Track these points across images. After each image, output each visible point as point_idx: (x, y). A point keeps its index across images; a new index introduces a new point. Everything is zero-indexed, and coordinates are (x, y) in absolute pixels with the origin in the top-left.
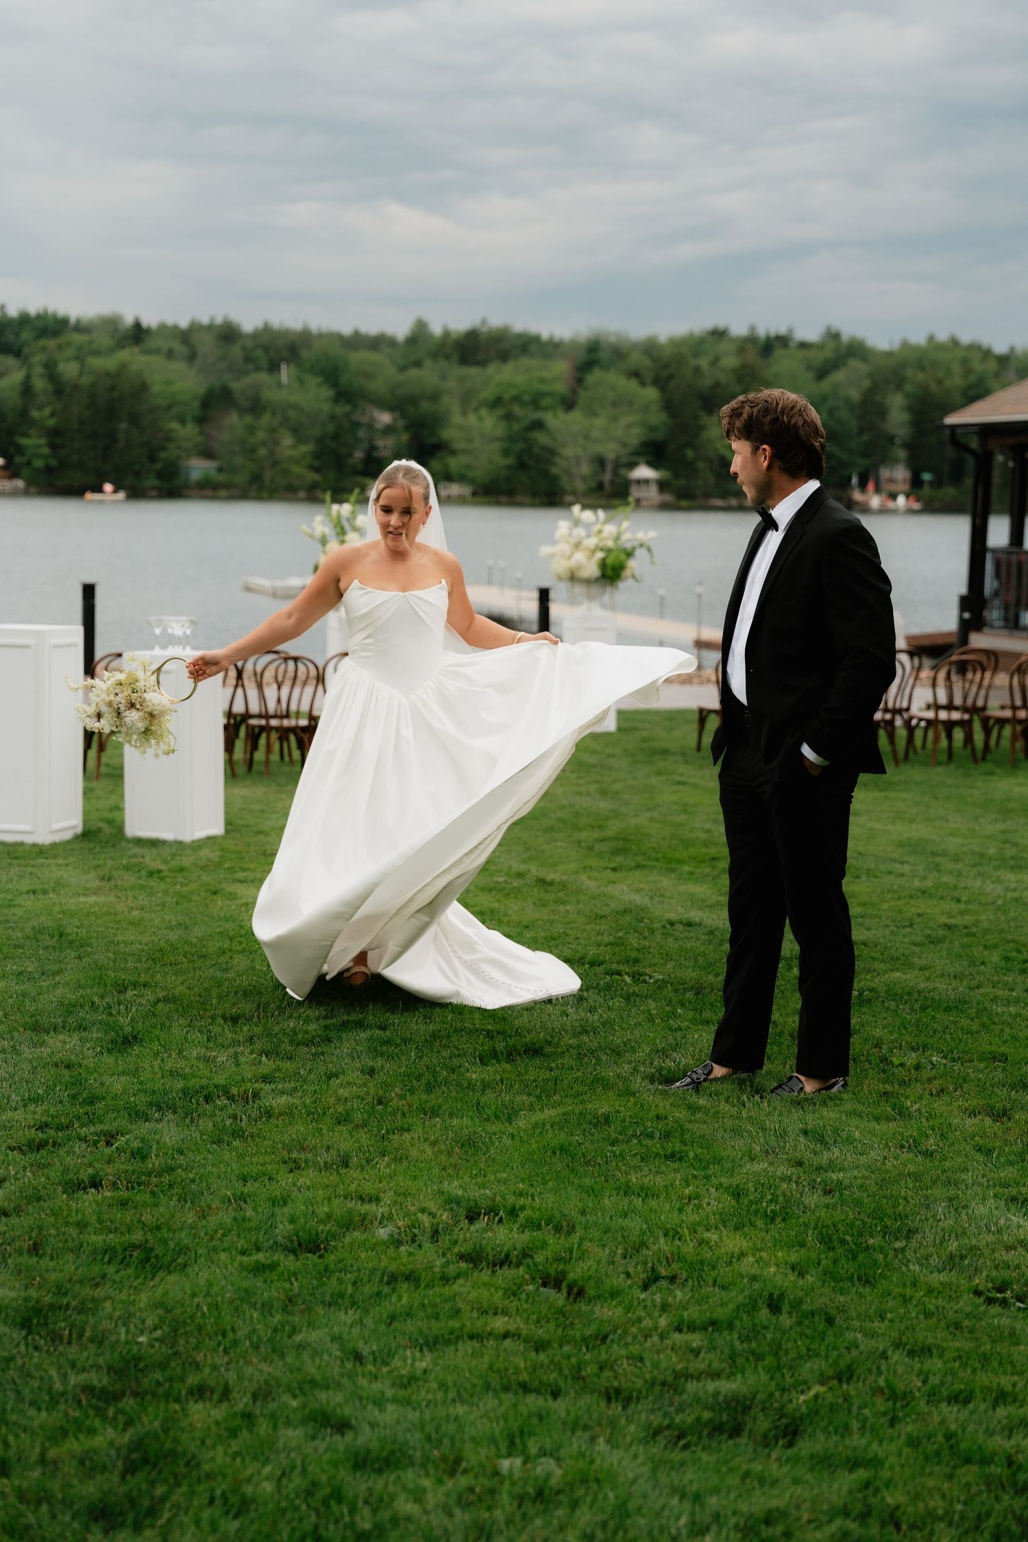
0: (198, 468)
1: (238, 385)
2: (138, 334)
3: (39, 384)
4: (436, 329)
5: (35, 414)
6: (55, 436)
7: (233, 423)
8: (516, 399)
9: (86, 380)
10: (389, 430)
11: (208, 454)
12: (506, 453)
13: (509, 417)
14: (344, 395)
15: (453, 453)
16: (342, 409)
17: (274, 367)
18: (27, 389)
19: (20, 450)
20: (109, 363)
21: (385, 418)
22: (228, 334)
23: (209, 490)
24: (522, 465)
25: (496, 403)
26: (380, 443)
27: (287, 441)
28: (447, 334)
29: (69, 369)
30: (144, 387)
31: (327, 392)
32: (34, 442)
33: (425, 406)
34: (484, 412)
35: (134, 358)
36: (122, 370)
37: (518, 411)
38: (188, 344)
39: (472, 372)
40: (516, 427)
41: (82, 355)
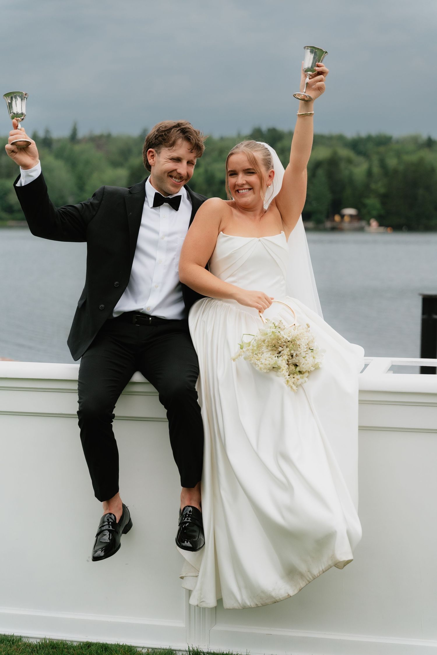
2: (430, 143)
3: (376, 170)
5: (373, 186)
6: (385, 198)
9: (401, 168)
18: (369, 173)
19: (365, 206)
29: (392, 162)
32: (372, 202)
35: (429, 156)
36: (421, 161)
41: (398, 154)
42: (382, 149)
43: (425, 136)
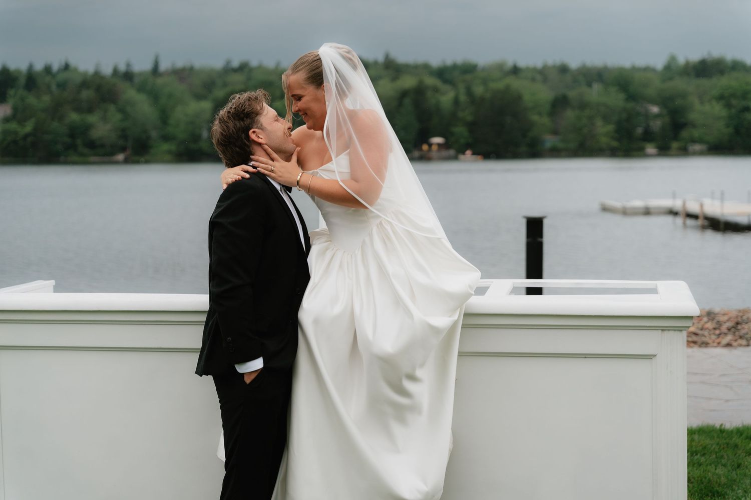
0: (550, 141)
1: (572, 94)
2: (516, 71)
3: (463, 98)
4: (681, 60)
5: (460, 114)
6: (471, 126)
7: (570, 115)
8: (733, 95)
9: (488, 95)
10: (657, 116)
11: (555, 132)
12: (727, 126)
13: (728, 106)
14: (632, 97)
15: (694, 126)
16: (630, 105)
17: (589, 85)
18: (456, 102)
19: (453, 134)
20: (500, 85)
21: (655, 109)
22: (563, 69)
23: (555, 153)
24: (737, 131)
25: (721, 98)
26: (652, 123)
27: (599, 123)
28: (687, 64)
29: (479, 90)
30: (519, 98)
31: (622, 96)
32: (460, 130)
33: (678, 102)
34: (714, 103)
35: (515, 84)
36: (507, 88)
37: (734, 102)
38: (542, 74)
39: (704, 82)
40: (733, 111)
41: (485, 82)
42: (468, 77)
43: (510, 63)
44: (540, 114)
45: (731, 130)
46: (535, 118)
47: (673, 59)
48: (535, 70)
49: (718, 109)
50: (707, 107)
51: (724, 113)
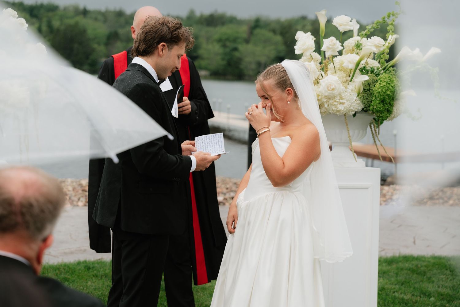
1: (122, 31)
2: (85, 12)
3: (44, 28)
4: (198, 14)
7: (119, 45)
8: (227, 39)
9: (62, 28)
12: (223, 59)
13: (224, 46)
15: (203, 59)
20: (71, 22)
24: (229, 64)
25: (219, 40)
28: (202, 16)
30: (83, 32)
34: (215, 44)
35: (83, 21)
36: (77, 24)
37: (228, 44)
38: (104, 16)
39: (211, 29)
40: (228, 50)
41: (62, 18)
42: (50, 14)
43: (81, 7)
44: (99, 44)
45: (224, 62)
46: (95, 46)
47: (192, 12)
48: (100, 13)
49: (217, 48)
50: (210, 47)
51: (221, 50)
